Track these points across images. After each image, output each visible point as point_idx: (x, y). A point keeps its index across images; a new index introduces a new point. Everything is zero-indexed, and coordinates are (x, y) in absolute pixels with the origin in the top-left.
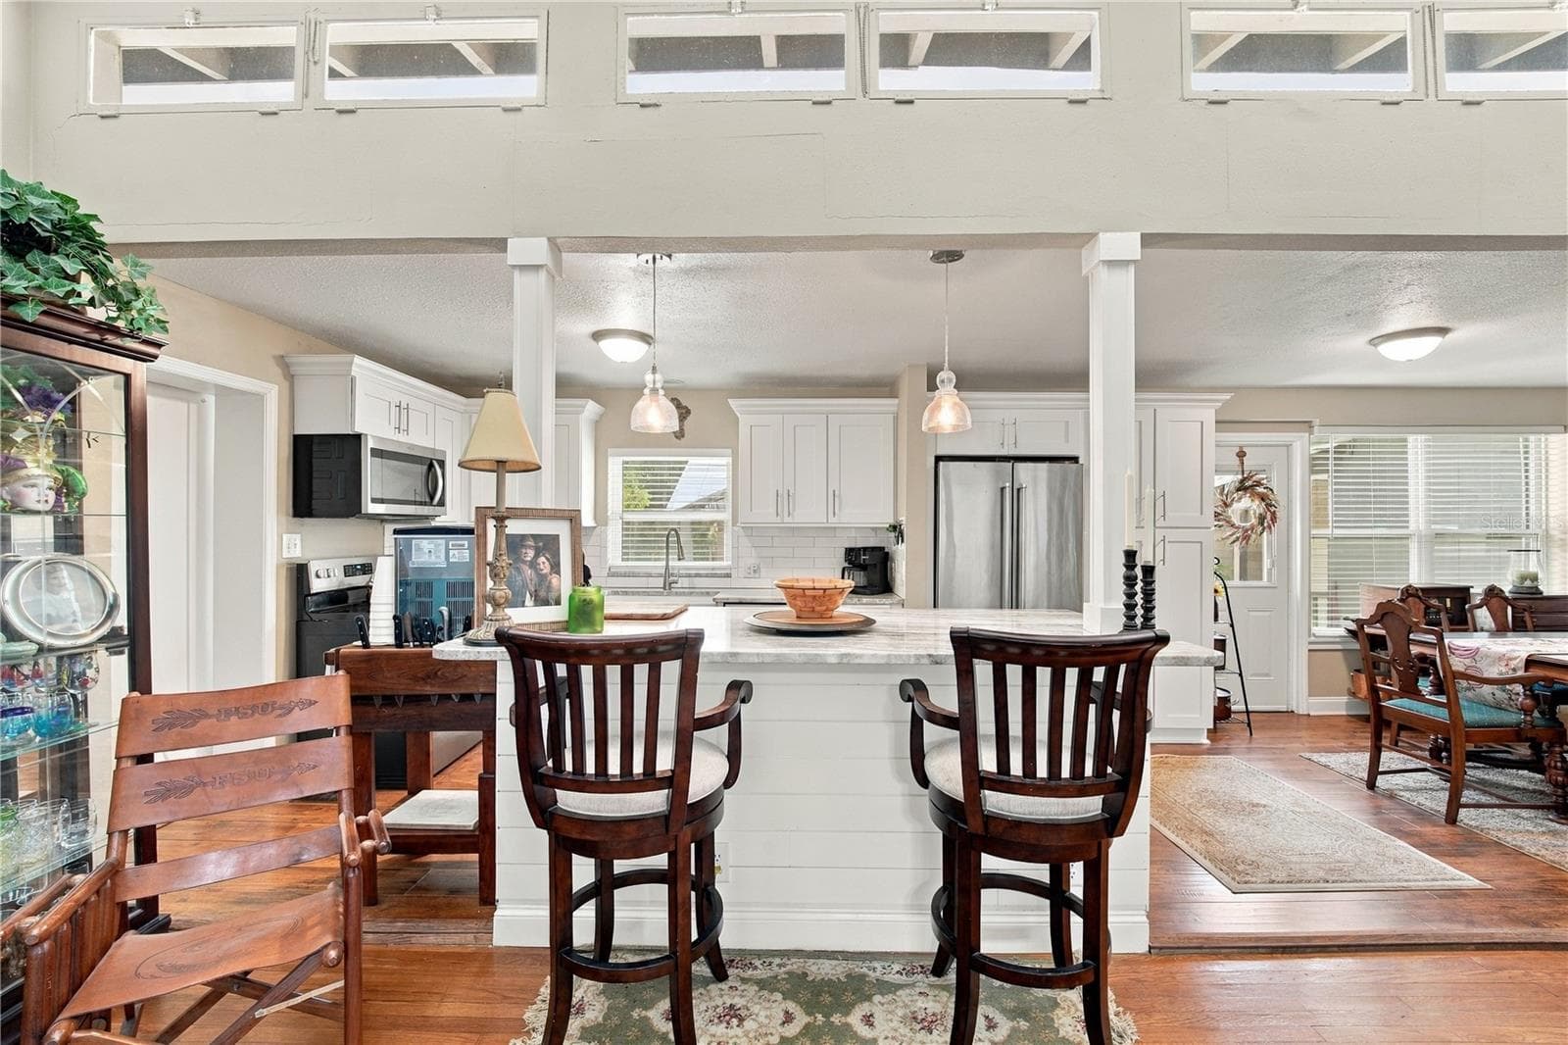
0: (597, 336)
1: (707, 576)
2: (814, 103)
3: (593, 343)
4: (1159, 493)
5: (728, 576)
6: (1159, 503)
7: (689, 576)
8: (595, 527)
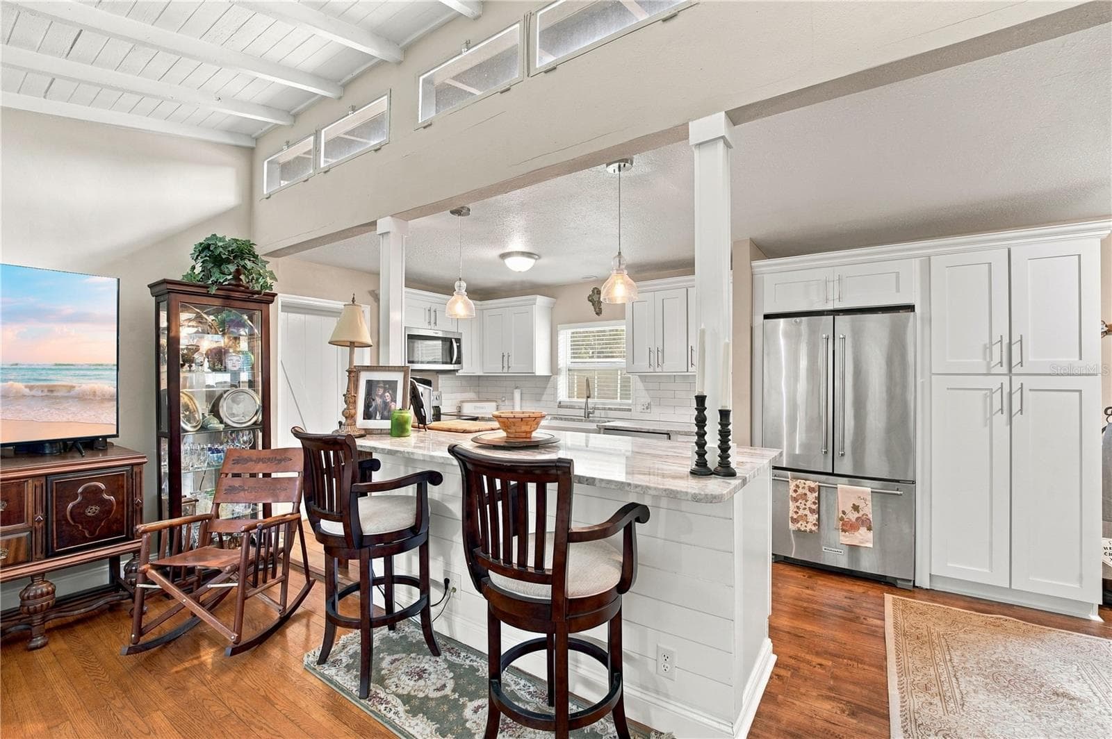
0: (504, 256)
1: (615, 409)
2: (502, 92)
3: (501, 261)
4: (1015, 338)
5: (630, 410)
6: (1015, 348)
7: (604, 409)
8: (551, 376)
